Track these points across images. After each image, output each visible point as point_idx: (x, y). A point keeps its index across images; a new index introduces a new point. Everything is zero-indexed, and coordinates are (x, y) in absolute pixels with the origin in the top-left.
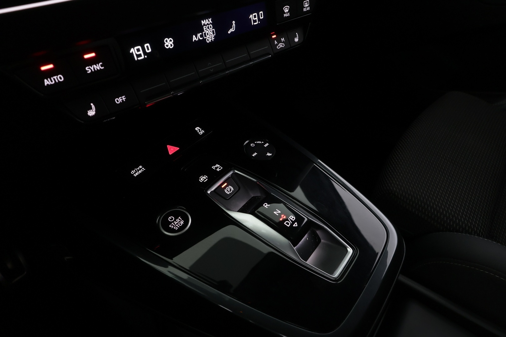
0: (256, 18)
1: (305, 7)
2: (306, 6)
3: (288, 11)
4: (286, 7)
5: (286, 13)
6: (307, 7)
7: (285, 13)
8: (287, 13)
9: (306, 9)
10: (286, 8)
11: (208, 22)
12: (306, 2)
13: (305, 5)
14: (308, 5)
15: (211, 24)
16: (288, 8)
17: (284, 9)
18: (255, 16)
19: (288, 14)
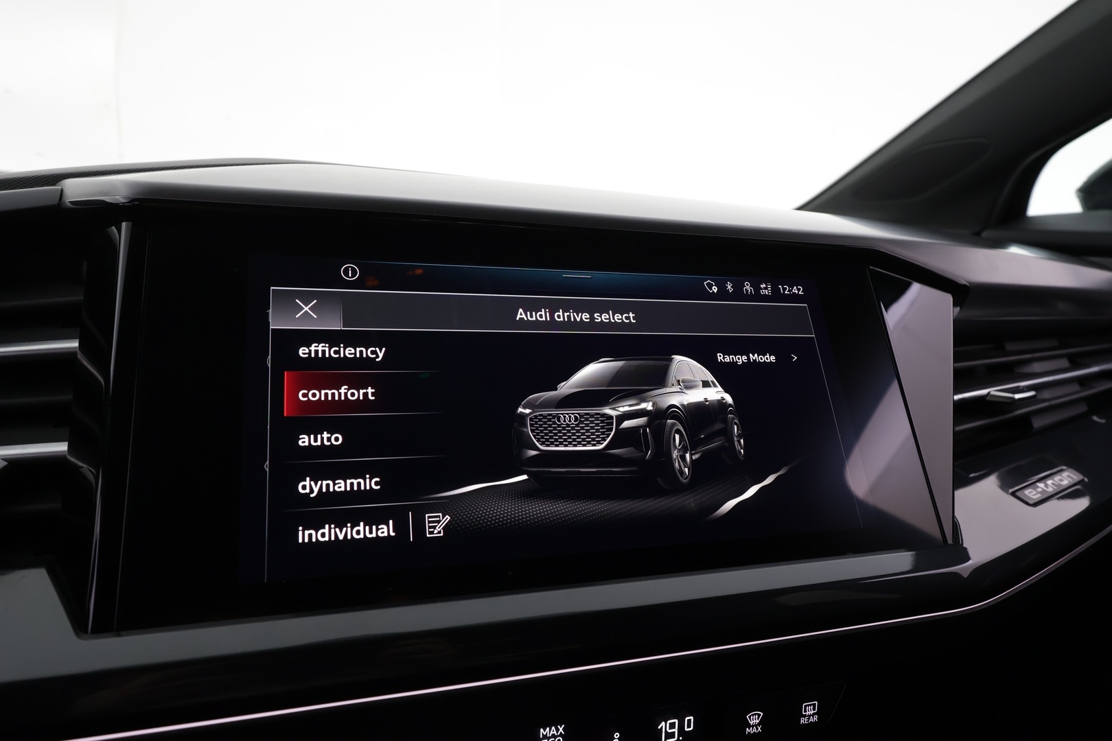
0: (676, 730)
1: (805, 716)
2: (807, 713)
3: (758, 721)
4: (755, 714)
5: (753, 726)
6: (809, 716)
7: (749, 726)
8: (756, 725)
9: (809, 719)
10: (753, 715)
11: (555, 732)
12: (810, 705)
13: (805, 711)
14: (813, 712)
15: (561, 735)
16: (759, 715)
17: (750, 717)
18: (672, 726)
19: (757, 729)
